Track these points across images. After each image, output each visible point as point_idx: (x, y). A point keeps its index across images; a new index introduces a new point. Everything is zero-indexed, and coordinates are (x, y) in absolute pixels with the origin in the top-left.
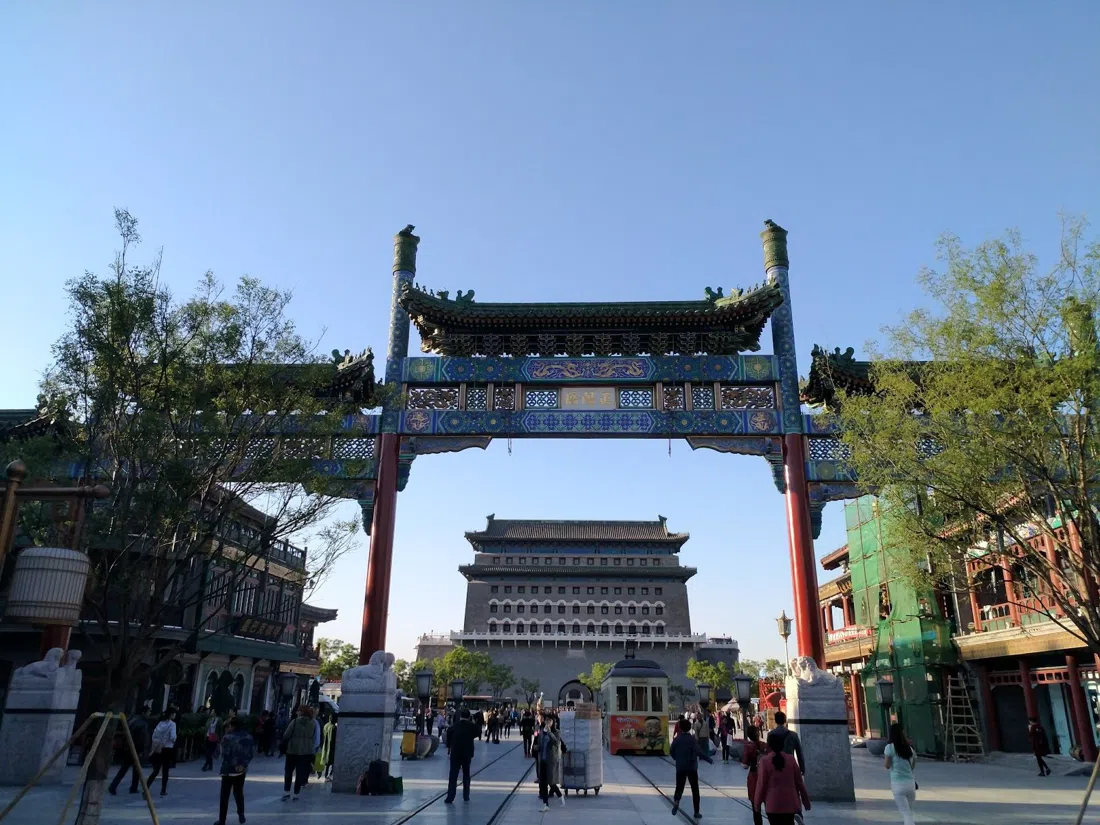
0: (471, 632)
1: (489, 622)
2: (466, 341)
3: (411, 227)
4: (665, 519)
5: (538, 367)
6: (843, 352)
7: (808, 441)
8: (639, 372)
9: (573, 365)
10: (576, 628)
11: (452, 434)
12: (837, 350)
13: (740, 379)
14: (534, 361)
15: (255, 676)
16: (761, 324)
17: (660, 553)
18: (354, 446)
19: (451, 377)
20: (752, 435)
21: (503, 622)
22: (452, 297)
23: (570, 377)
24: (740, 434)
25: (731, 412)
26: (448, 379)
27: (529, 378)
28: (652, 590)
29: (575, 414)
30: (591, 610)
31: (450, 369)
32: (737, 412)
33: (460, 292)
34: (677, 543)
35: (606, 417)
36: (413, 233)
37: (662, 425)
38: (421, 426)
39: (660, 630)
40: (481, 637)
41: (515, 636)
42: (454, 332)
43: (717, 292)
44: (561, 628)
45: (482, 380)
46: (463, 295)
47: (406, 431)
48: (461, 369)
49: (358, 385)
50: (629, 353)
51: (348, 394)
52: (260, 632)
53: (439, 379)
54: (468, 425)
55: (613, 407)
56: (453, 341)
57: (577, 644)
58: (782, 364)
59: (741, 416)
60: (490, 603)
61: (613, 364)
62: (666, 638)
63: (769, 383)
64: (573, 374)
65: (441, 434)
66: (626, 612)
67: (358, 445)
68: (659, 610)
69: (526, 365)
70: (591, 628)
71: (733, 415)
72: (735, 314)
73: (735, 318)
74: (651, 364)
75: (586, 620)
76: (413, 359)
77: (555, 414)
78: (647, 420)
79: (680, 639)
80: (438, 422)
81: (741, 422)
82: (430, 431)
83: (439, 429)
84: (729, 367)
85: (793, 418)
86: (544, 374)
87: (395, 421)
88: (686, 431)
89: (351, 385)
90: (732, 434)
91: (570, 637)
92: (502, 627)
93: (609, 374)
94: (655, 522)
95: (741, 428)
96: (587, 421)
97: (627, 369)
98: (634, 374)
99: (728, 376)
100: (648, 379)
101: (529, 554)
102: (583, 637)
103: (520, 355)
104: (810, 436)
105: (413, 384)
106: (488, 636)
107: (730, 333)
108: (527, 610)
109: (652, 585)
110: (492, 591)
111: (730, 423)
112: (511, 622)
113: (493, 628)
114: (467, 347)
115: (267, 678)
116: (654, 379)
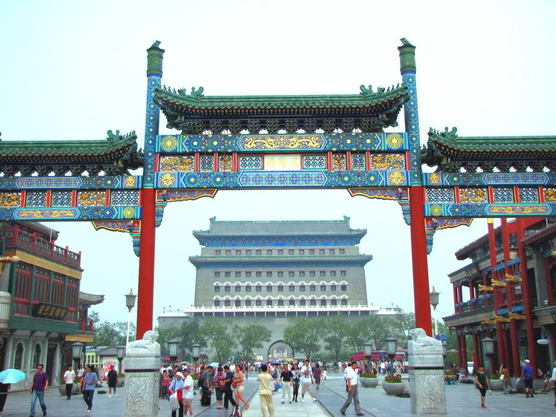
0: (200, 306)
1: (214, 298)
2: (198, 124)
3: (159, 43)
4: (349, 218)
5: (249, 141)
6: (450, 130)
7: (426, 190)
8: (316, 144)
9: (272, 140)
10: (281, 302)
11: (191, 188)
12: (447, 129)
13: (383, 149)
14: (245, 136)
15: (49, 345)
16: (397, 112)
17: (345, 244)
18: (126, 197)
19: (189, 149)
20: (389, 187)
21: (225, 298)
22: (188, 93)
23: (269, 148)
24: (382, 186)
25: (377, 171)
26: (187, 151)
27: (242, 150)
28: (338, 273)
29: (273, 173)
30: (292, 289)
31: (189, 144)
32: (381, 171)
33: (193, 89)
34: (357, 237)
35: (294, 175)
36: (161, 47)
37: (332, 181)
38: (170, 183)
39: (344, 302)
40: (208, 310)
41: (234, 309)
42: (190, 118)
43: (368, 88)
44: (269, 302)
45: (210, 151)
46: (196, 90)
47: (160, 186)
48: (195, 143)
49: (126, 156)
50: (310, 131)
51: (120, 162)
52: (51, 314)
53: (180, 150)
54: (201, 182)
55: (299, 168)
56: (190, 124)
57: (281, 314)
58: (410, 139)
59: (383, 174)
60: (215, 284)
61: (300, 139)
62: (349, 308)
63: (401, 151)
64: (272, 146)
65: (183, 188)
66: (318, 289)
67: (128, 196)
68: (344, 288)
69: (240, 140)
70: (292, 302)
71: (378, 173)
72: (379, 107)
73: (379, 109)
74: (323, 139)
75: (288, 296)
76: (163, 136)
77: (260, 173)
78: (321, 177)
79: (360, 308)
80: (181, 180)
81: (383, 178)
82: (176, 186)
83: (181, 184)
84: (375, 141)
85: (416, 176)
86: (252, 146)
87: (152, 180)
88: (347, 185)
89: (122, 156)
90: (377, 186)
91: (276, 309)
92: (224, 302)
93: (297, 145)
94: (341, 221)
95: (383, 182)
96: (282, 178)
97: (308, 142)
98: (313, 145)
99: (375, 147)
100: (322, 149)
101: (244, 248)
102: (286, 309)
103: (236, 132)
104: (427, 187)
105: (163, 154)
106: (214, 309)
107: (376, 118)
108: (243, 289)
109: (338, 269)
110: (216, 275)
111: (376, 178)
112: (230, 298)
113: (217, 303)
114: (199, 128)
115: (56, 346)
116: (327, 149)
